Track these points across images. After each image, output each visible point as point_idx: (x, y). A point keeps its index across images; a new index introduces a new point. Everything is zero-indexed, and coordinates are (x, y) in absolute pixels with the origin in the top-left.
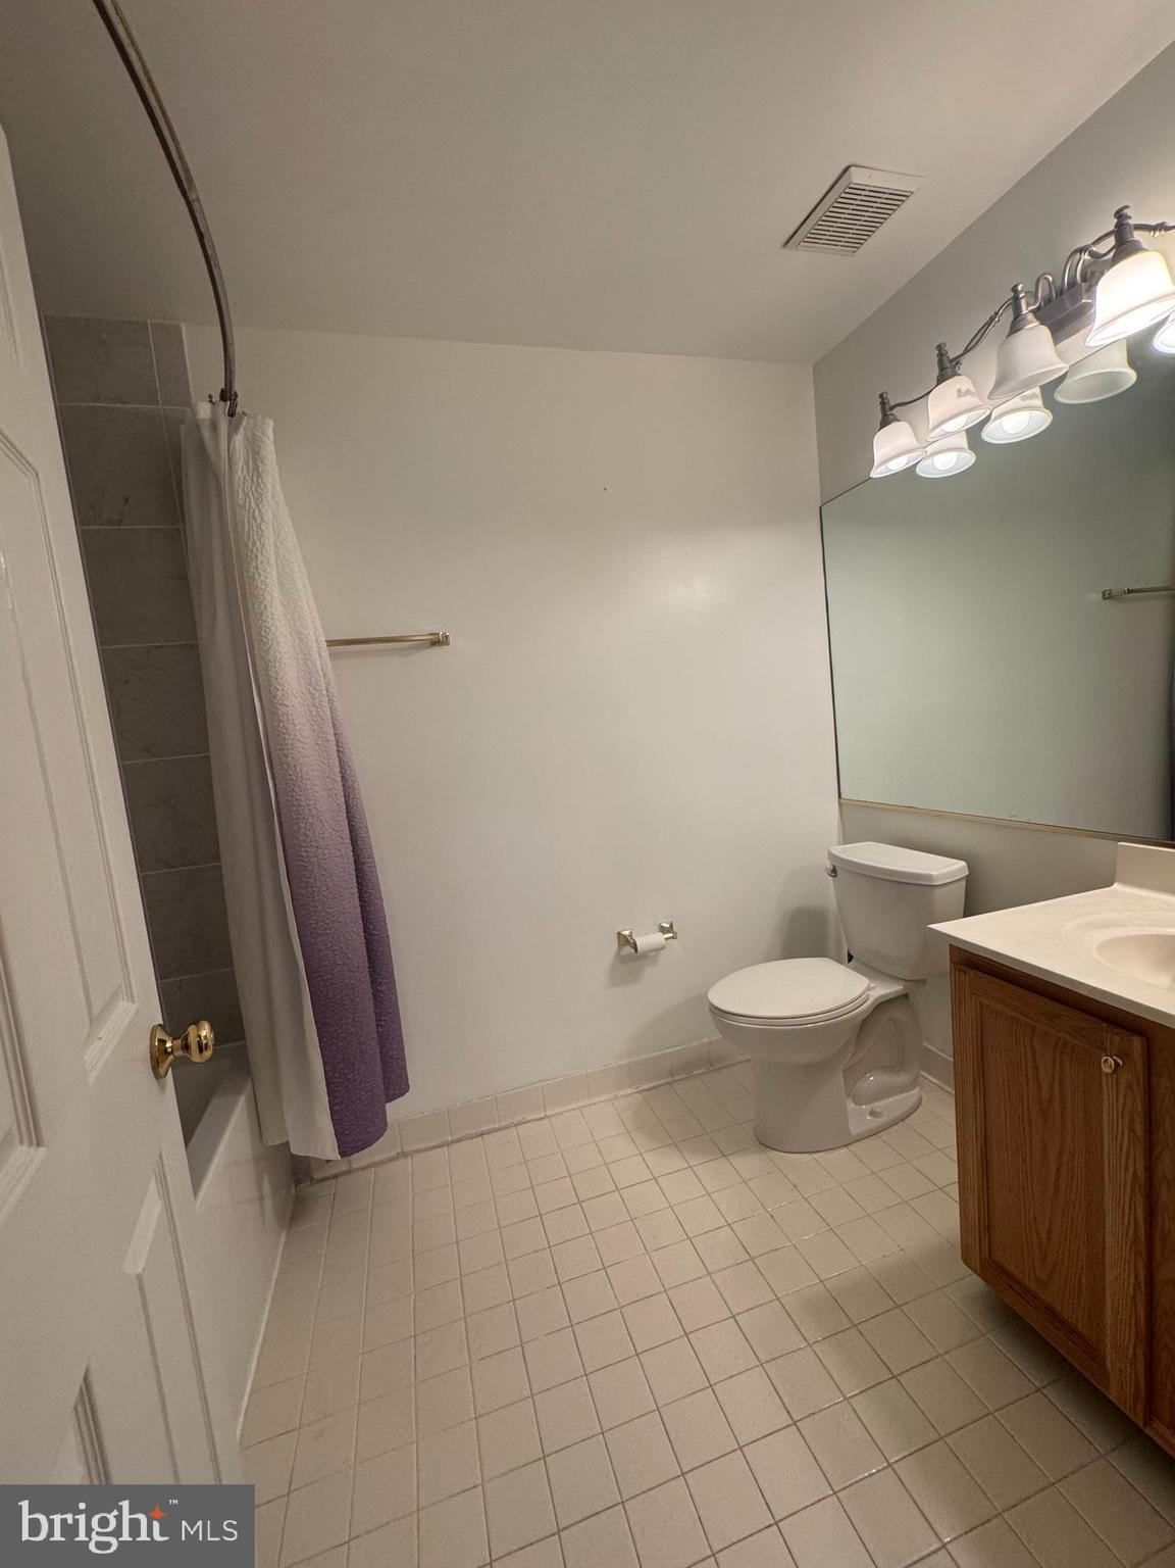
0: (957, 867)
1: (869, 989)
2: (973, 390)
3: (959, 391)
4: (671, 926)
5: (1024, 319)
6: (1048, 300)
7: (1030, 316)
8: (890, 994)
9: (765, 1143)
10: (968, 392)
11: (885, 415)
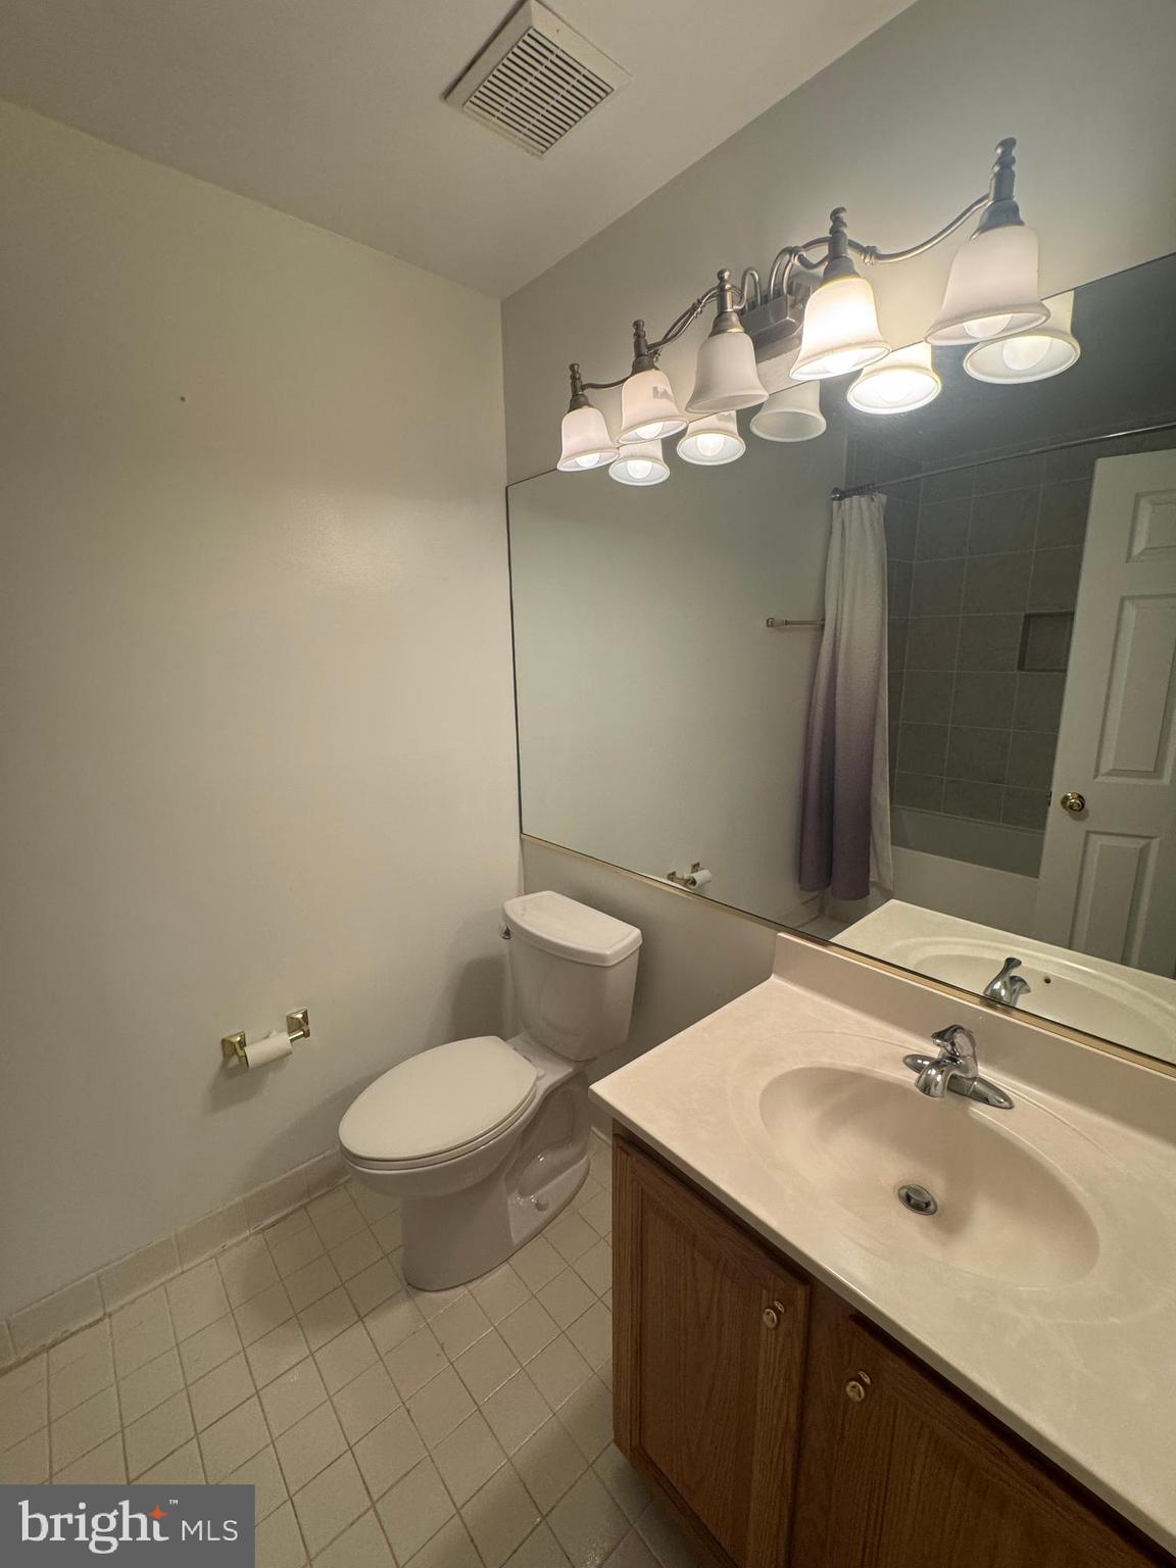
0: (632, 934)
1: (538, 1079)
2: (670, 392)
3: (655, 389)
4: (305, 1014)
5: (727, 319)
6: (753, 305)
7: (735, 318)
8: (561, 1079)
9: (415, 1284)
10: (665, 394)
11: (575, 394)
